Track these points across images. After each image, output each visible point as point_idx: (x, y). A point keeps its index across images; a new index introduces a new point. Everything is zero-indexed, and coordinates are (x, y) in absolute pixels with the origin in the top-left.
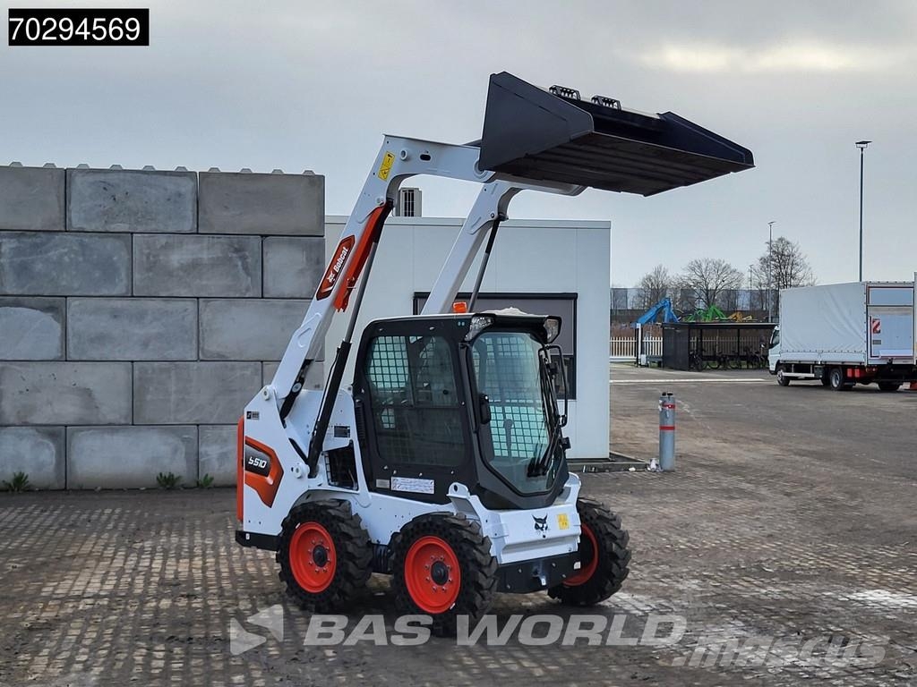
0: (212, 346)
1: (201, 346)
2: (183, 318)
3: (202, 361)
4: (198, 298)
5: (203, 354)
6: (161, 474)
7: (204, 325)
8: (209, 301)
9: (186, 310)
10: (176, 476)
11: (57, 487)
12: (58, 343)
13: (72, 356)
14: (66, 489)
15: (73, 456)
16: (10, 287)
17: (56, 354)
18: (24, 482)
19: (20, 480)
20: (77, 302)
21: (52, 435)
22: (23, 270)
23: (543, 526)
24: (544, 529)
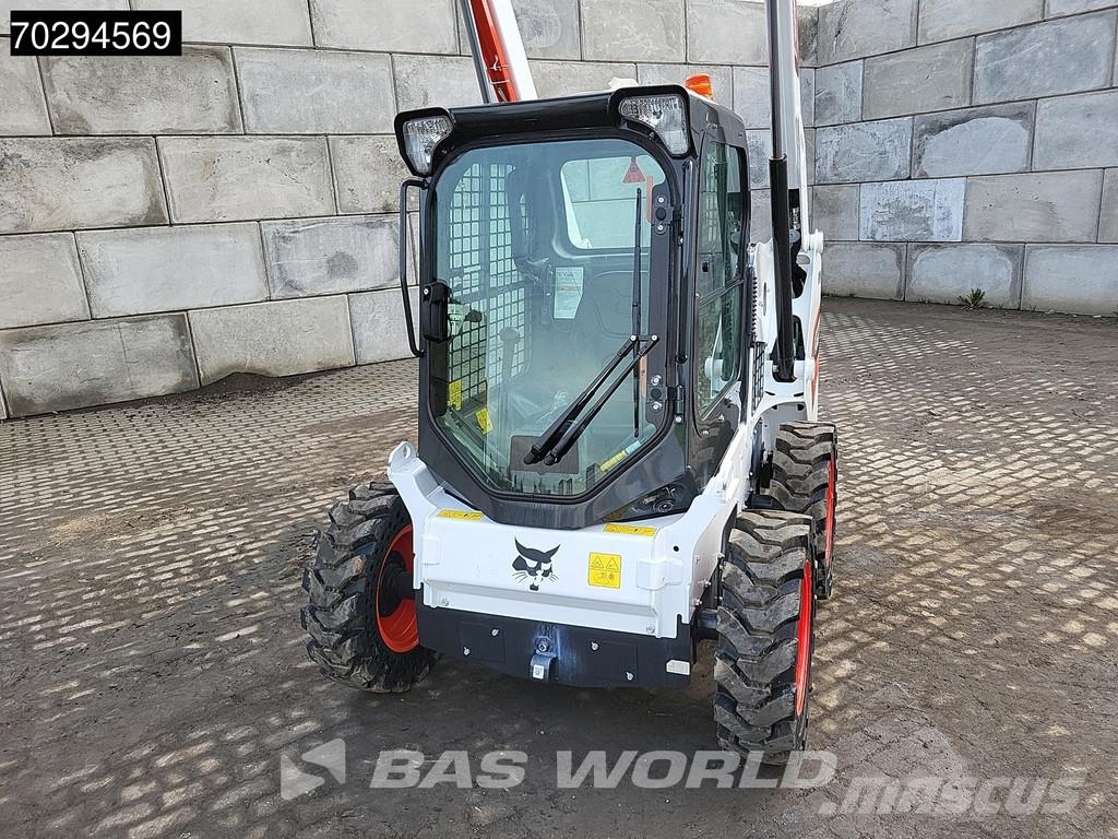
11: (1010, 306)
12: (1024, 152)
13: (1037, 166)
14: (1019, 309)
15: (1028, 276)
16: (983, 97)
17: (1021, 165)
18: (981, 298)
19: (977, 296)
20: (1047, 105)
21: (1010, 253)
22: (996, 75)
23: (538, 567)
24: (539, 572)
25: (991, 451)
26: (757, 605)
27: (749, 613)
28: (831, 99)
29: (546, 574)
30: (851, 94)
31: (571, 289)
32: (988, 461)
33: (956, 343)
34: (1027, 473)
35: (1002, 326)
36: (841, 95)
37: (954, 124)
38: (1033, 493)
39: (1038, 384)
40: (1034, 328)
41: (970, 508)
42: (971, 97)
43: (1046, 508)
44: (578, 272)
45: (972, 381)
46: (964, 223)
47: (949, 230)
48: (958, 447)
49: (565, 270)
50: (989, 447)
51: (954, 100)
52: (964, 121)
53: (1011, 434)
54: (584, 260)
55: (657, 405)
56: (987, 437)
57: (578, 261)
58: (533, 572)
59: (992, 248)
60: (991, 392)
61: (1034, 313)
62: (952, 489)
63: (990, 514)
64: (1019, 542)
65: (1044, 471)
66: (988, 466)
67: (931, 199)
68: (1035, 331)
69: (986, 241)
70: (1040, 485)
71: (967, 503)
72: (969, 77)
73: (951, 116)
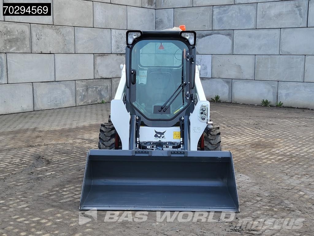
0: (285, 49)
1: (281, 49)
2: (274, 37)
3: (280, 55)
4: (281, 28)
5: (281, 52)
6: (263, 100)
7: (282, 40)
8: (285, 30)
9: (276, 34)
10: (269, 101)
11: (228, 101)
12: (230, 48)
13: (235, 53)
14: (231, 103)
15: (234, 91)
16: (216, 27)
17: (229, 52)
18: (218, 99)
19: (217, 98)
20: (237, 32)
21: (228, 82)
22: (220, 20)
23: (161, 136)
24: (161, 137)
25: (236, 135)
26: (213, 140)
27: (211, 141)
28: (161, 21)
29: (163, 137)
30: (169, 20)
31: (143, 76)
32: (236, 137)
33: (215, 112)
34: (247, 139)
35: (227, 107)
36: (165, 21)
37: (207, 35)
38: (250, 142)
39: (244, 121)
40: (238, 108)
41: (235, 145)
42: (212, 27)
43: (253, 145)
44: (146, 72)
45: (225, 121)
46: (211, 71)
47: (207, 73)
48: (227, 134)
49: (142, 71)
50: (235, 134)
51: (206, 27)
52: (210, 35)
53: (240, 132)
54: (147, 69)
55: (188, 98)
56: (234, 132)
57: (146, 69)
58: (159, 137)
59: (221, 80)
60: (231, 123)
61: (237, 104)
62: (229, 142)
63: (240, 146)
64: (249, 150)
65: (251, 138)
66: (236, 138)
67: (200, 62)
68: (238, 109)
69: (219, 78)
70: (251, 141)
71: (234, 144)
72: (211, 20)
73: (206, 32)
